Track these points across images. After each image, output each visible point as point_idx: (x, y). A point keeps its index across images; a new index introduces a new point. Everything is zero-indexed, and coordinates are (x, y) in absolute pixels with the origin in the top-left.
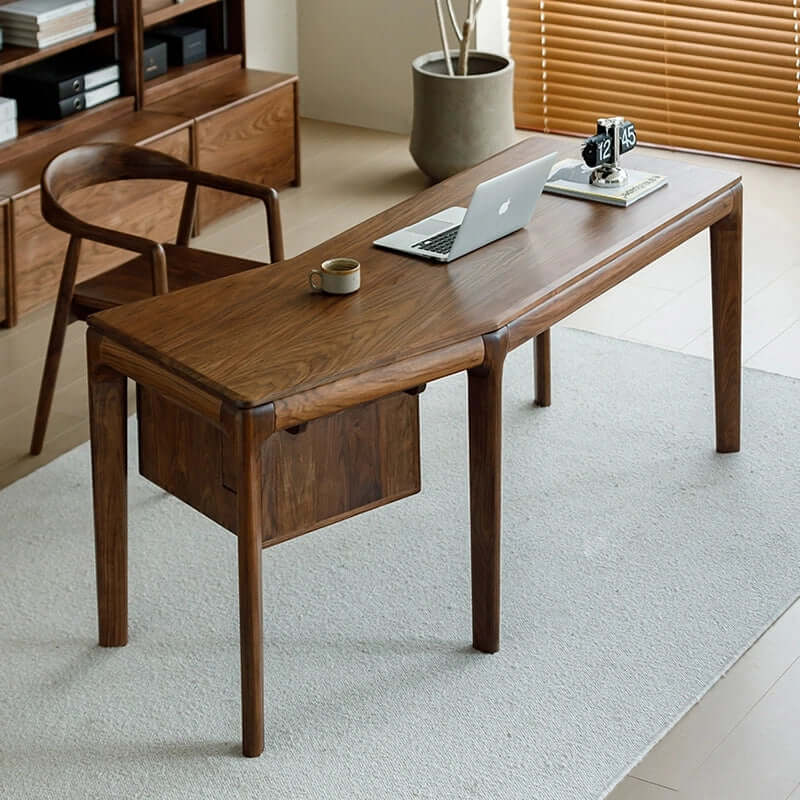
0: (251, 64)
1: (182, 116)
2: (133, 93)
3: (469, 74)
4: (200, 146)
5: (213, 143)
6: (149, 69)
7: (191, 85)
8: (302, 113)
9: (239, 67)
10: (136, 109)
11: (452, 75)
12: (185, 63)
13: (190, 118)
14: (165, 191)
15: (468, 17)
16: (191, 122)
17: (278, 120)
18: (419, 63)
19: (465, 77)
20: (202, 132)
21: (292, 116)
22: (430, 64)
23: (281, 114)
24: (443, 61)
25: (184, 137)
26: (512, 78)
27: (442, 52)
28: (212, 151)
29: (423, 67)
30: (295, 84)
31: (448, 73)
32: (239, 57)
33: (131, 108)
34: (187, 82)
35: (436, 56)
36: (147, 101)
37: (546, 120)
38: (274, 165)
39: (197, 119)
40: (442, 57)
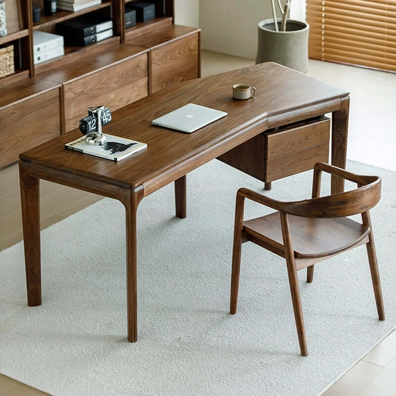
0: (177, 22)
1: (144, 47)
2: (119, 35)
3: (286, 31)
4: (153, 62)
5: (158, 61)
6: (127, 23)
7: (148, 32)
8: (201, 47)
9: (171, 23)
10: (121, 43)
11: (277, 31)
12: (145, 20)
13: (148, 48)
14: (136, 83)
15: (287, 2)
16: (148, 50)
17: (191, 51)
18: (261, 25)
19: (284, 32)
20: (153, 55)
21: (197, 49)
22: (266, 25)
23: (192, 47)
24: (273, 24)
25: (145, 57)
26: (308, 33)
27: (273, 19)
28: (159, 64)
29: (263, 26)
30: (199, 33)
31: (275, 30)
32: (171, 19)
33: (119, 42)
34: (146, 30)
35: (270, 21)
36: (126, 39)
37: (323, 54)
38: (188, 72)
39: (152, 48)
40: (273, 22)
